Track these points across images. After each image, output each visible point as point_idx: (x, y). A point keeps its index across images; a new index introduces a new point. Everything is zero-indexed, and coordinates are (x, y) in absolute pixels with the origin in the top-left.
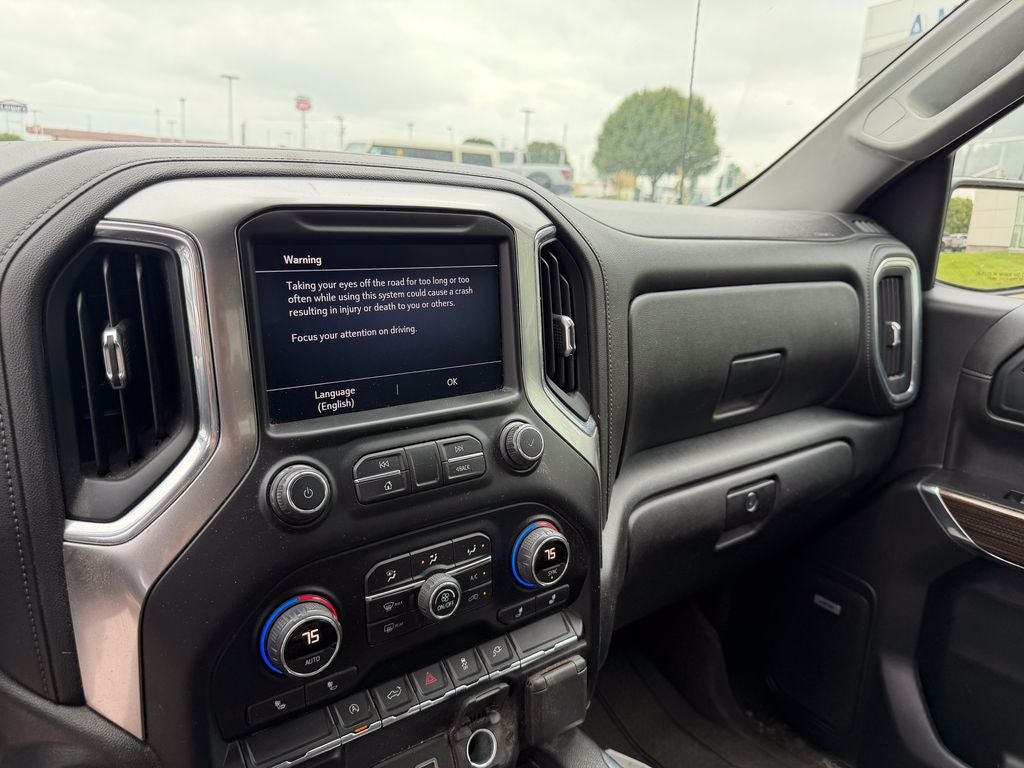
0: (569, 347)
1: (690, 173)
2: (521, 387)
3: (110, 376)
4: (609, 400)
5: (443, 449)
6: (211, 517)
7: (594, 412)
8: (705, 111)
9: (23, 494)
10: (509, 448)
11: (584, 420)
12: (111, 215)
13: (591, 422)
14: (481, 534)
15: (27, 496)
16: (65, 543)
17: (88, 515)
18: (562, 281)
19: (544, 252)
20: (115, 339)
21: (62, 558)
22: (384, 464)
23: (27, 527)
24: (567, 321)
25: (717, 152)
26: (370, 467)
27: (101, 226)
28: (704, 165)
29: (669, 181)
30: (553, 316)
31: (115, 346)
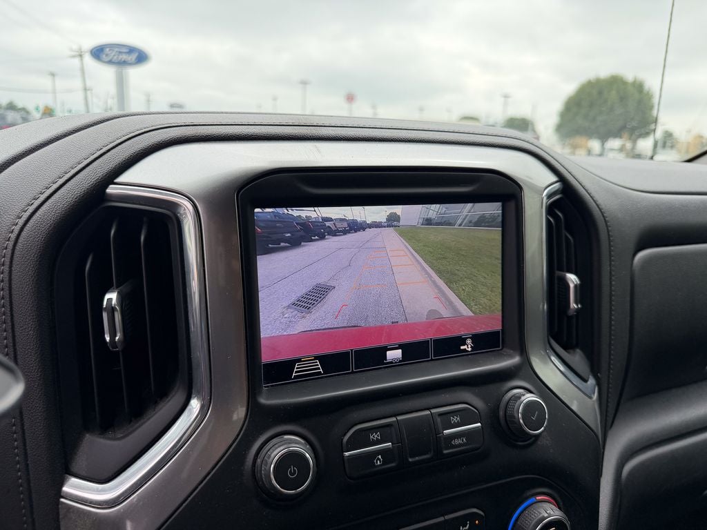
0: (573, 305)
1: (634, 137)
2: (523, 351)
3: (108, 339)
4: (610, 358)
5: (439, 420)
6: (196, 488)
7: (595, 370)
8: (645, 92)
9: (25, 450)
10: (510, 419)
11: (585, 381)
12: (122, 178)
13: (592, 381)
14: (475, 510)
15: (29, 452)
16: (62, 500)
17: (84, 473)
18: (566, 237)
19: (551, 210)
20: (114, 302)
21: (58, 513)
22: (375, 436)
23: (29, 481)
24: (572, 278)
25: (656, 121)
26: (361, 439)
27: (112, 190)
28: (643, 131)
29: (614, 143)
30: (558, 273)
31: (113, 309)
